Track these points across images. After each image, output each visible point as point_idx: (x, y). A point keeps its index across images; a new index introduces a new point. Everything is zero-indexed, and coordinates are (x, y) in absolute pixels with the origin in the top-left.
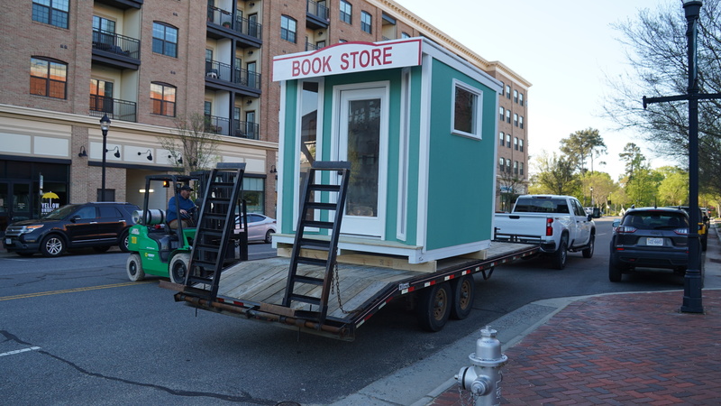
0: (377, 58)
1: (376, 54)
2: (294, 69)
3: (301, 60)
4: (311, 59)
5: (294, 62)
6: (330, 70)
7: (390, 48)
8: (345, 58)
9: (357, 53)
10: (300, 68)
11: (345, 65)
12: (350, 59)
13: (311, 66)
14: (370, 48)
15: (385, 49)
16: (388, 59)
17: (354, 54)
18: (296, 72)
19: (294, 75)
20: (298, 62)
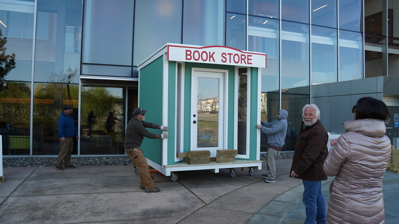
0: (244, 59)
1: (243, 57)
2: (187, 55)
3: (193, 50)
4: (201, 51)
5: (187, 51)
6: (214, 61)
7: (251, 56)
8: (224, 55)
9: (232, 54)
10: (192, 55)
11: (224, 60)
12: (228, 57)
13: (200, 56)
14: (240, 53)
15: (248, 56)
16: (250, 61)
17: (230, 54)
18: (189, 57)
19: (187, 59)
20: (190, 51)
